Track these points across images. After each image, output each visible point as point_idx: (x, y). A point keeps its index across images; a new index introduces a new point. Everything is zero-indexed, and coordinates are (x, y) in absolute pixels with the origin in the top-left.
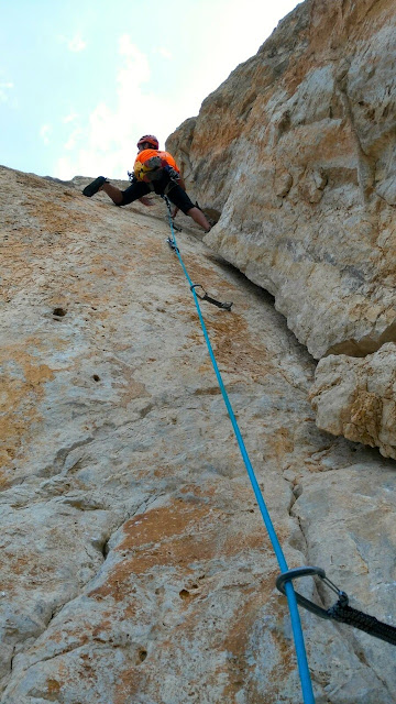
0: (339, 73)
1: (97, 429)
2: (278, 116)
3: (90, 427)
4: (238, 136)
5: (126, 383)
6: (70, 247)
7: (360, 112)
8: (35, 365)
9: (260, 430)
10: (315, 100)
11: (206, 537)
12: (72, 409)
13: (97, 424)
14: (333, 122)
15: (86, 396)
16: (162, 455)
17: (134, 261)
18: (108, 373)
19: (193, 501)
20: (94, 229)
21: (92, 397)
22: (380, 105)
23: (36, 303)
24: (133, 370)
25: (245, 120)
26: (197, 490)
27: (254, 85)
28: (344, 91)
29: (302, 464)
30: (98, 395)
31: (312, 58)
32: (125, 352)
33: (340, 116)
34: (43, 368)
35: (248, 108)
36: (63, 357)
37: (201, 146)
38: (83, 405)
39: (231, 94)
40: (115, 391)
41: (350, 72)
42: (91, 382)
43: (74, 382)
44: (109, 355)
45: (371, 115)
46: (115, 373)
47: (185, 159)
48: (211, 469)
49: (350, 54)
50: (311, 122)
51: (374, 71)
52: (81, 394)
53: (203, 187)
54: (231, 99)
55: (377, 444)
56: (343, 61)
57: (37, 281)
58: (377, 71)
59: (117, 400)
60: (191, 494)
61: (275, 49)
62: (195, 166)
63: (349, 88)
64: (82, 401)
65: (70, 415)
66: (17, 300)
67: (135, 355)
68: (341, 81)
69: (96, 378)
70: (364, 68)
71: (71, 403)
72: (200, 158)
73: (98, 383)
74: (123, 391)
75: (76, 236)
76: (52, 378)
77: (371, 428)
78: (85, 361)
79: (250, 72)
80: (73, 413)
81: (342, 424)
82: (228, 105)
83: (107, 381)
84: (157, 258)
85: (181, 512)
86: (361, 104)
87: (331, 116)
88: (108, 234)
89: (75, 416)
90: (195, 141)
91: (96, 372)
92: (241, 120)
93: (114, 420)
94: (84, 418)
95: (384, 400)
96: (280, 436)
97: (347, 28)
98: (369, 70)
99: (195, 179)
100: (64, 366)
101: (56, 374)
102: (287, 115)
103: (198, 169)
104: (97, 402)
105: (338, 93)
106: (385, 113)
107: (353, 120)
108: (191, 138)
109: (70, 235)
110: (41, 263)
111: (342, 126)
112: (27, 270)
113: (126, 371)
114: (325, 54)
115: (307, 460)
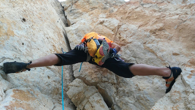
0: (120, 25)
1: (16, 58)
2: (102, 20)
3: (15, 56)
4: (87, 12)
5: (29, 50)
6: (36, 5)
7: (118, 35)
8: (11, 29)
9: (53, 85)
10: (111, 25)
11: (33, 106)
12: (13, 48)
13: (17, 57)
14: (112, 32)
15: (18, 47)
16: (28, 76)
17: (48, 21)
18: (27, 45)
19: (32, 94)
20: (43, 5)
21: (20, 49)
22: (123, 38)
23: (20, 13)
24: (33, 48)
25: (91, 10)
26: (34, 92)
27: (98, 6)
28: (118, 29)
29: (57, 100)
30: (21, 49)
31: (116, 15)
32: (33, 42)
33: (114, 32)
34: (12, 32)
35: (93, 9)
36: (18, 32)
37: (77, 6)
38: (16, 49)
39: (92, 2)
40: (26, 51)
41: (122, 26)
42: (22, 44)
43: (18, 41)
44: (30, 40)
45: (120, 38)
46: (28, 46)
47: (71, 5)
48: (38, 88)
49: (124, 23)
50: (107, 28)
51: (126, 31)
52: (17, 45)
53: (71, 15)
54: (91, 3)
55: (77, 106)
56: (122, 23)
57: (23, 8)
58: (127, 31)
59: (25, 53)
60: (32, 92)
61: (107, 3)
62: (72, 8)
63: (120, 29)
64: (17, 48)
65: (11, 49)
66: (16, 8)
67: (35, 45)
68: (119, 26)
69: (23, 44)
70: (125, 28)
71: (14, 46)
72: (75, 8)
73: (23, 46)
74: (27, 52)
75: (39, 3)
76: (13, 36)
77: (79, 102)
78: (23, 37)
79: (99, 2)
80: (13, 49)
81: (73, 96)
82: (89, 4)
83: (25, 47)
84: (53, 24)
85: (28, 95)
86: (120, 34)
87: (112, 31)
88: (46, 9)
89: (13, 50)
90: (77, 4)
91: (24, 42)
92: (90, 10)
93: (21, 58)
94: (14, 53)
95: (86, 98)
96: (56, 90)
97: (127, 17)
98: (126, 30)
99: (70, 11)
100: (18, 35)
101: (15, 36)
102: (103, 22)
103: (73, 10)
104: (20, 50)
105: (117, 28)
106: (123, 40)
107: (116, 35)
108: (76, 2)
109: (37, 2)
110: (27, 3)
111: (113, 34)
112: (22, 2)
113: (31, 47)
114: (119, 18)
115: (59, 99)
